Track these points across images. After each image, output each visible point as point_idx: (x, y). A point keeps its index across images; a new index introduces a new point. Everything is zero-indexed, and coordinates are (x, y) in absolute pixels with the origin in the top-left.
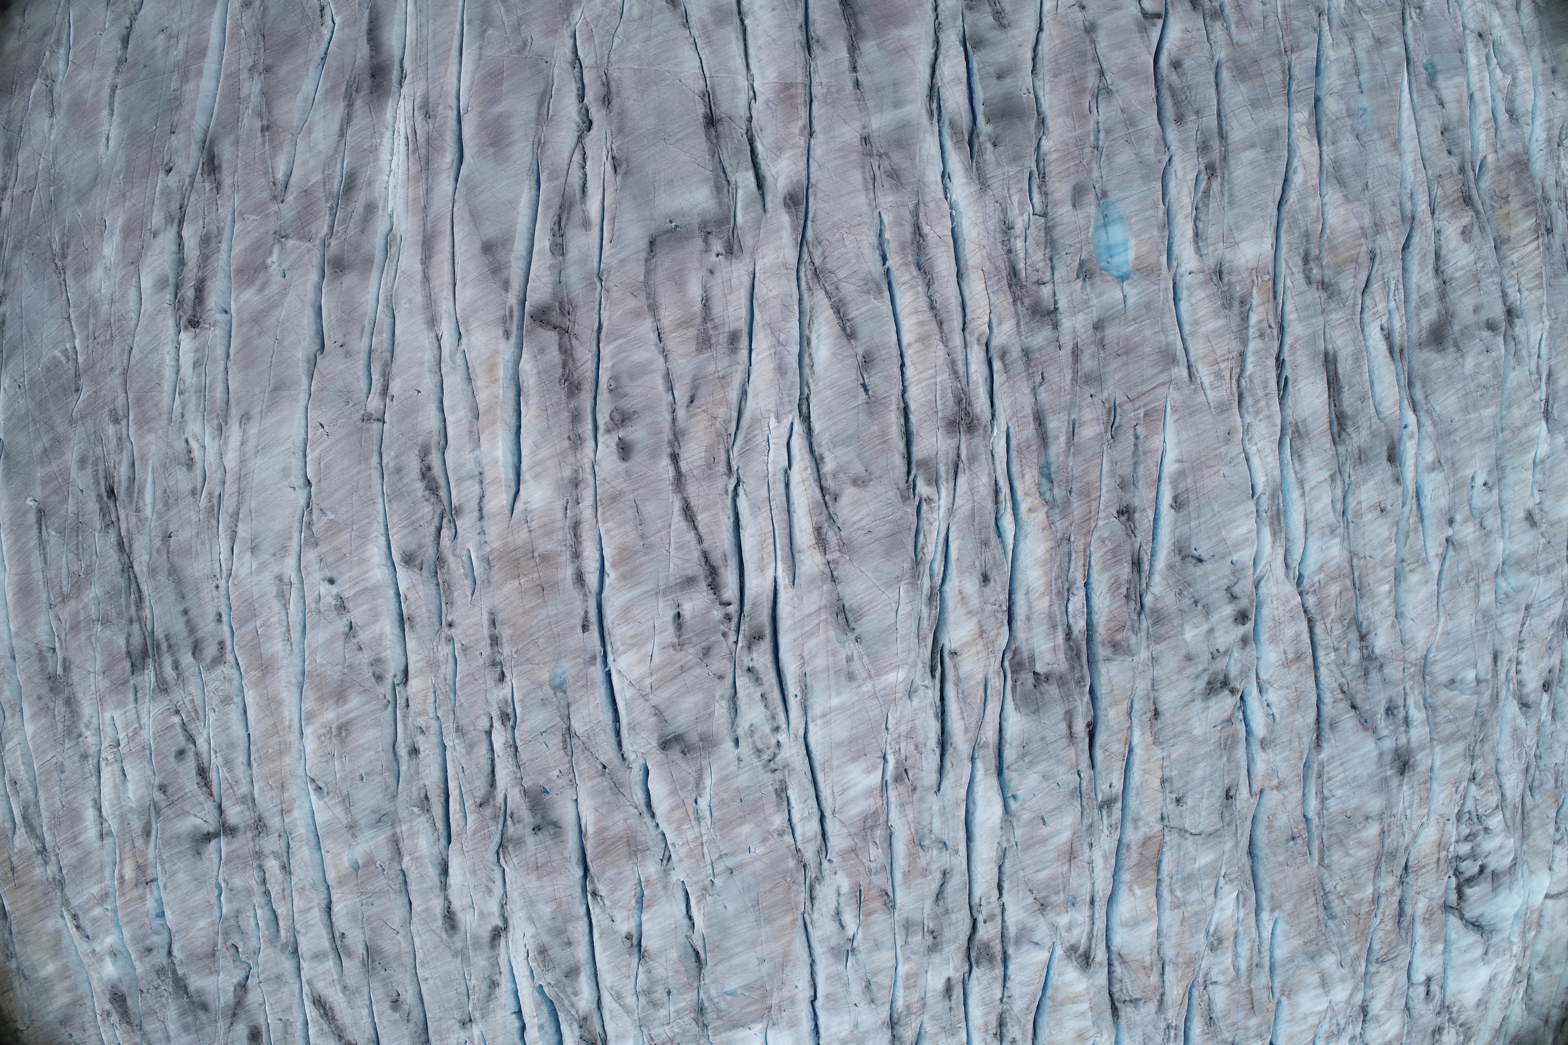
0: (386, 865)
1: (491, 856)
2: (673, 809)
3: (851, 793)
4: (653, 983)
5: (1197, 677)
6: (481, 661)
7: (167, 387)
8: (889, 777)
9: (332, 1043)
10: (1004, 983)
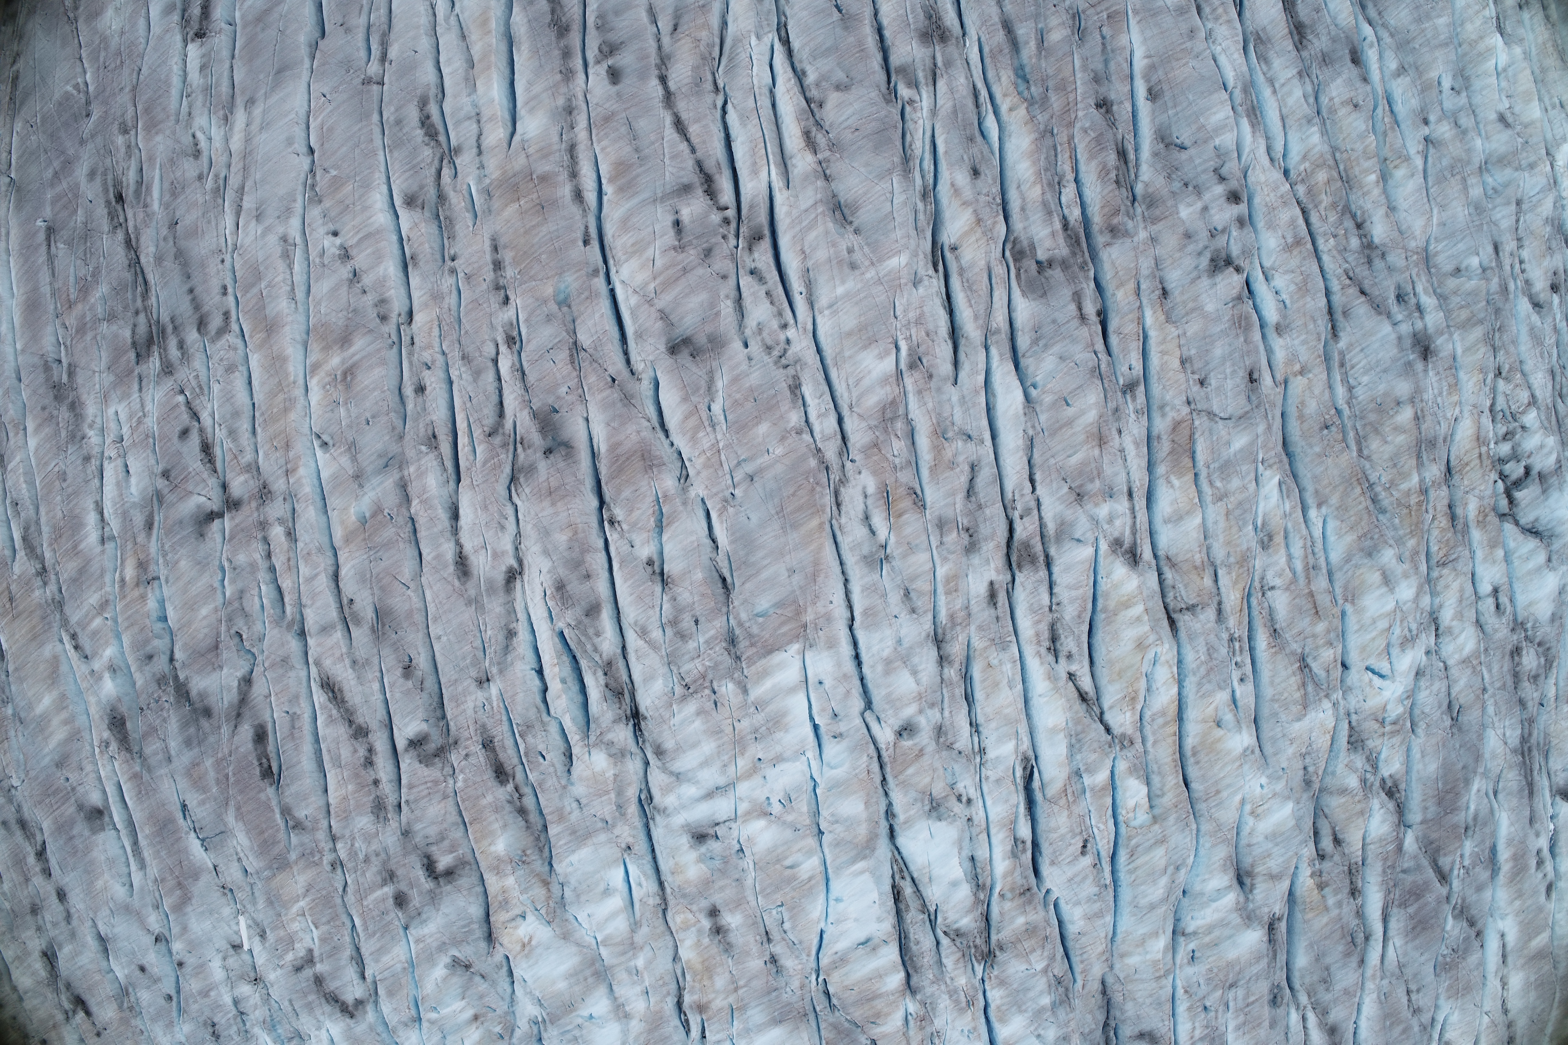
0: (394, 514)
1: (502, 490)
2: (686, 418)
3: (866, 382)
4: (679, 610)
5: (1200, 254)
6: (484, 286)
7: (175, 92)
8: (903, 366)
9: (342, 731)
10: (1051, 588)
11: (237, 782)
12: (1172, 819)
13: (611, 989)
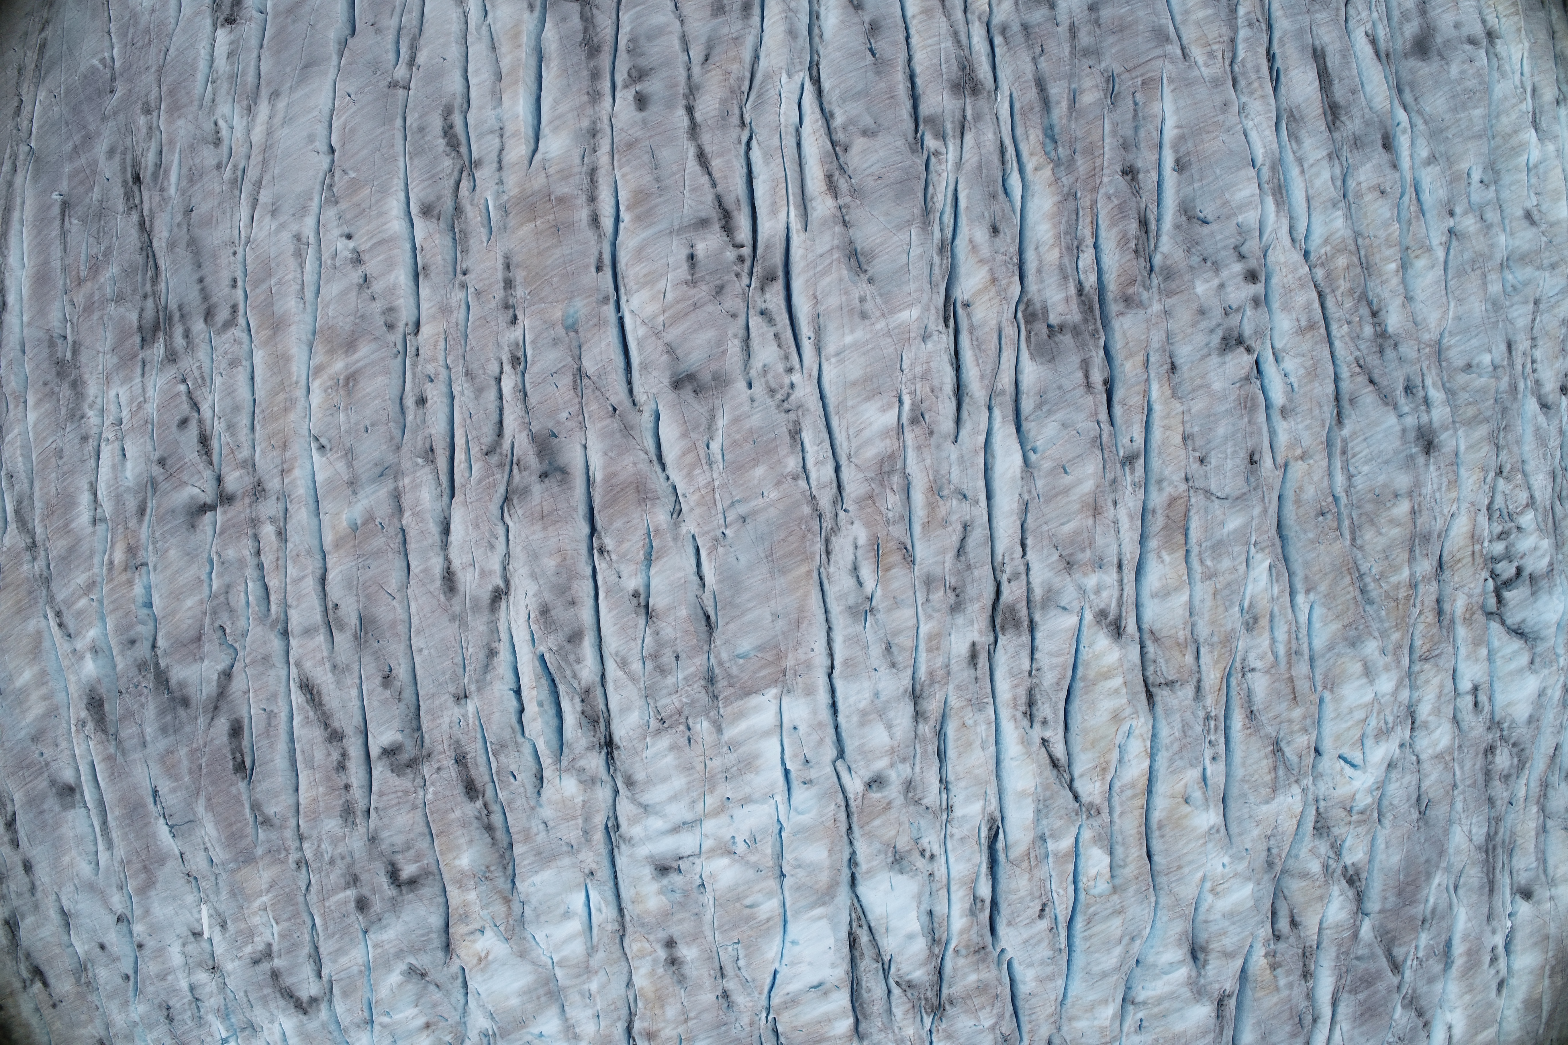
0: (385, 523)
1: (494, 509)
2: (684, 454)
3: (866, 434)
4: (660, 645)
5: (1212, 331)
6: (494, 304)
7: (200, 77)
8: (905, 420)
9: (317, 733)
10: (1032, 652)
11: (209, 773)
12: (1131, 891)
13: (563, 1010)
